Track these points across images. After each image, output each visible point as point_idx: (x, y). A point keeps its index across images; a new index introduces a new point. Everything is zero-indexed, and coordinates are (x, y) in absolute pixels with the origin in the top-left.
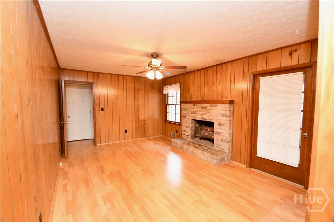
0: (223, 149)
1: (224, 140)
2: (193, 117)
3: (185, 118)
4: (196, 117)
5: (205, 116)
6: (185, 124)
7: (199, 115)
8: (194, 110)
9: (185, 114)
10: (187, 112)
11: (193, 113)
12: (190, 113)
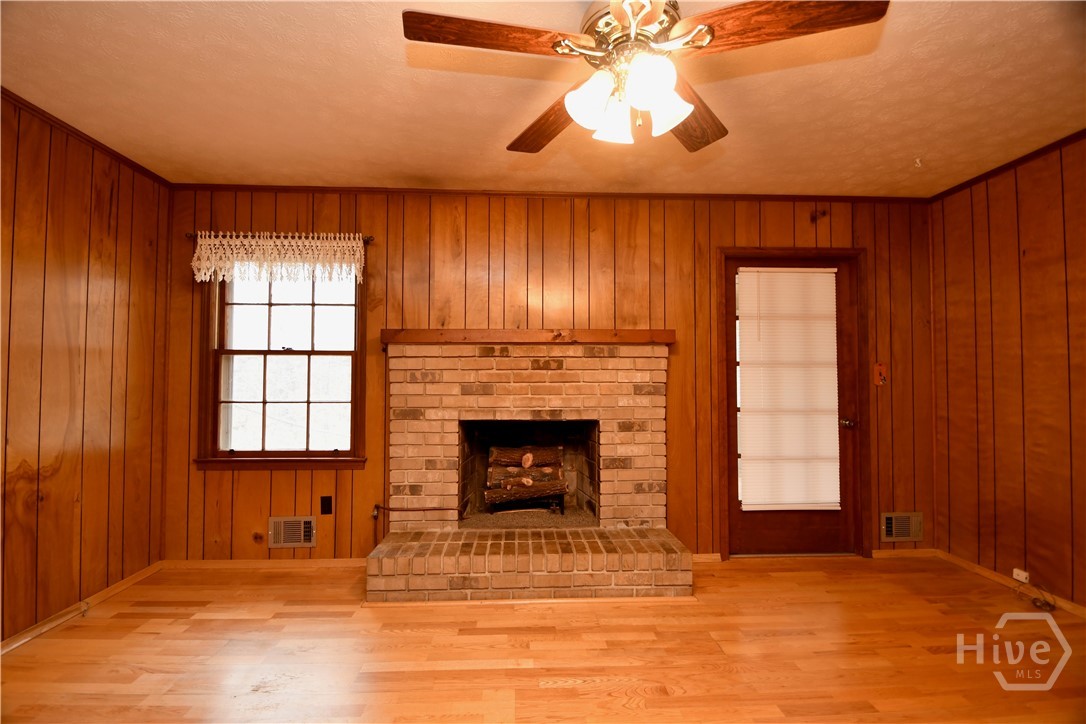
0: (642, 523)
1: (645, 486)
2: (476, 411)
3: (416, 422)
4: (493, 410)
5: (550, 400)
6: (416, 450)
7: (512, 397)
8: (483, 376)
9: (418, 397)
10: (435, 386)
11: (477, 389)
12: (456, 390)
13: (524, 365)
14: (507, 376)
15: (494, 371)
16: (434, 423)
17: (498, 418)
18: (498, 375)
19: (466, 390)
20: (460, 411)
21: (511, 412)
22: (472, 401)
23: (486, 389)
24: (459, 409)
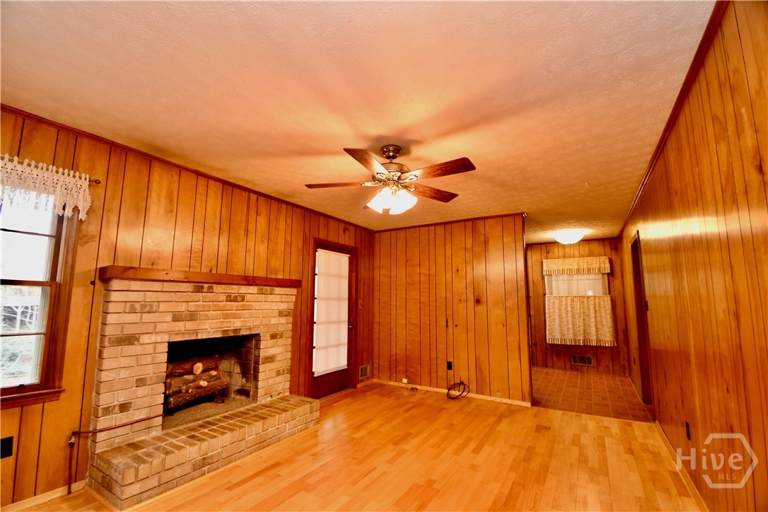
0: (279, 394)
1: (281, 371)
2: (183, 334)
3: (130, 347)
4: (196, 332)
5: (234, 322)
6: (128, 372)
7: (210, 321)
8: (192, 307)
9: (136, 325)
10: (151, 315)
11: (185, 317)
12: (169, 318)
13: (221, 299)
14: (209, 306)
15: (200, 303)
16: (147, 346)
17: (199, 337)
18: (203, 305)
19: (176, 318)
20: (170, 335)
21: (209, 332)
22: (180, 326)
23: (192, 317)
24: (169, 333)
